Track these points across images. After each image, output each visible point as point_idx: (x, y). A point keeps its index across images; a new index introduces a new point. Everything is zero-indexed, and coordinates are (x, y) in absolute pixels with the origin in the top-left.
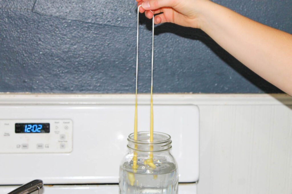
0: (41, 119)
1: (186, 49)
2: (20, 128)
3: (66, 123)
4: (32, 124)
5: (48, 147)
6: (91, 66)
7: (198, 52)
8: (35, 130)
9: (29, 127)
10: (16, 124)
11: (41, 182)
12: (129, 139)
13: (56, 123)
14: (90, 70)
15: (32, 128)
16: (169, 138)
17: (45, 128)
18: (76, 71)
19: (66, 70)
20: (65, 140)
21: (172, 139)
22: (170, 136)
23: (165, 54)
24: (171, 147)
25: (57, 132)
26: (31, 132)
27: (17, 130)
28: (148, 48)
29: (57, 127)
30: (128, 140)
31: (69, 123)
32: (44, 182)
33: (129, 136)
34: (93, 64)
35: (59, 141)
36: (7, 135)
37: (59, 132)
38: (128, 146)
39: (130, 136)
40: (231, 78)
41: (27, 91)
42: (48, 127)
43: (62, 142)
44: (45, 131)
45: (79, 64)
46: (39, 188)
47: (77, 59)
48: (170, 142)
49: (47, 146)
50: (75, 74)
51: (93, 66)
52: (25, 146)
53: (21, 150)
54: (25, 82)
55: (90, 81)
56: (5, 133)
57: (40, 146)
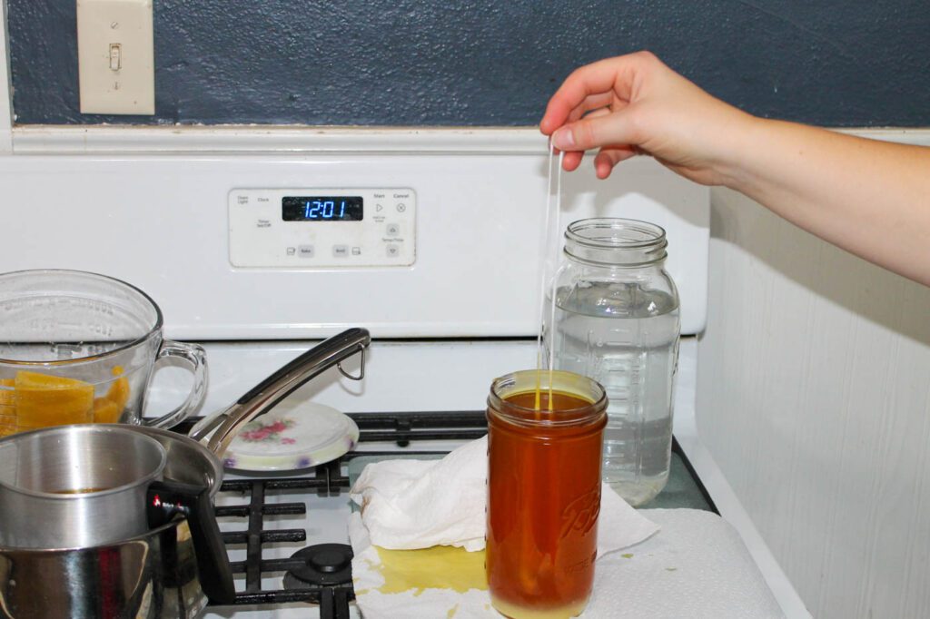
0: (342, 188)
1: (673, 21)
2: (293, 209)
3: (399, 196)
4: (323, 199)
5: (359, 253)
6: (449, 60)
7: (702, 26)
8: (328, 213)
9: (316, 206)
10: (286, 200)
11: (364, 333)
12: (568, 233)
13: (376, 196)
14: (445, 70)
15: (322, 209)
16: (660, 233)
17: (352, 209)
18: (411, 72)
19: (388, 70)
20: (398, 237)
21: (667, 237)
22: (663, 230)
23: (624, 31)
24: (666, 255)
25: (379, 219)
26: (320, 218)
27: (287, 214)
28: (584, 17)
29: (379, 208)
30: (567, 237)
31: (406, 196)
32: (373, 334)
33: (568, 228)
34: (452, 56)
35: (385, 240)
36: (264, 224)
37: (384, 218)
38: (565, 250)
39: (571, 228)
40: (776, 90)
41: (297, 121)
42: (358, 206)
43: (391, 240)
44: (352, 216)
45: (420, 55)
46: (363, 346)
47: (416, 43)
48: (663, 244)
49: (357, 250)
50: (411, 79)
51: (453, 59)
52: (306, 251)
53: (297, 259)
54: (292, 99)
55: (446, 96)
56: (260, 221)
57: (340, 251)
